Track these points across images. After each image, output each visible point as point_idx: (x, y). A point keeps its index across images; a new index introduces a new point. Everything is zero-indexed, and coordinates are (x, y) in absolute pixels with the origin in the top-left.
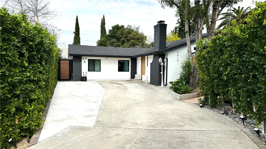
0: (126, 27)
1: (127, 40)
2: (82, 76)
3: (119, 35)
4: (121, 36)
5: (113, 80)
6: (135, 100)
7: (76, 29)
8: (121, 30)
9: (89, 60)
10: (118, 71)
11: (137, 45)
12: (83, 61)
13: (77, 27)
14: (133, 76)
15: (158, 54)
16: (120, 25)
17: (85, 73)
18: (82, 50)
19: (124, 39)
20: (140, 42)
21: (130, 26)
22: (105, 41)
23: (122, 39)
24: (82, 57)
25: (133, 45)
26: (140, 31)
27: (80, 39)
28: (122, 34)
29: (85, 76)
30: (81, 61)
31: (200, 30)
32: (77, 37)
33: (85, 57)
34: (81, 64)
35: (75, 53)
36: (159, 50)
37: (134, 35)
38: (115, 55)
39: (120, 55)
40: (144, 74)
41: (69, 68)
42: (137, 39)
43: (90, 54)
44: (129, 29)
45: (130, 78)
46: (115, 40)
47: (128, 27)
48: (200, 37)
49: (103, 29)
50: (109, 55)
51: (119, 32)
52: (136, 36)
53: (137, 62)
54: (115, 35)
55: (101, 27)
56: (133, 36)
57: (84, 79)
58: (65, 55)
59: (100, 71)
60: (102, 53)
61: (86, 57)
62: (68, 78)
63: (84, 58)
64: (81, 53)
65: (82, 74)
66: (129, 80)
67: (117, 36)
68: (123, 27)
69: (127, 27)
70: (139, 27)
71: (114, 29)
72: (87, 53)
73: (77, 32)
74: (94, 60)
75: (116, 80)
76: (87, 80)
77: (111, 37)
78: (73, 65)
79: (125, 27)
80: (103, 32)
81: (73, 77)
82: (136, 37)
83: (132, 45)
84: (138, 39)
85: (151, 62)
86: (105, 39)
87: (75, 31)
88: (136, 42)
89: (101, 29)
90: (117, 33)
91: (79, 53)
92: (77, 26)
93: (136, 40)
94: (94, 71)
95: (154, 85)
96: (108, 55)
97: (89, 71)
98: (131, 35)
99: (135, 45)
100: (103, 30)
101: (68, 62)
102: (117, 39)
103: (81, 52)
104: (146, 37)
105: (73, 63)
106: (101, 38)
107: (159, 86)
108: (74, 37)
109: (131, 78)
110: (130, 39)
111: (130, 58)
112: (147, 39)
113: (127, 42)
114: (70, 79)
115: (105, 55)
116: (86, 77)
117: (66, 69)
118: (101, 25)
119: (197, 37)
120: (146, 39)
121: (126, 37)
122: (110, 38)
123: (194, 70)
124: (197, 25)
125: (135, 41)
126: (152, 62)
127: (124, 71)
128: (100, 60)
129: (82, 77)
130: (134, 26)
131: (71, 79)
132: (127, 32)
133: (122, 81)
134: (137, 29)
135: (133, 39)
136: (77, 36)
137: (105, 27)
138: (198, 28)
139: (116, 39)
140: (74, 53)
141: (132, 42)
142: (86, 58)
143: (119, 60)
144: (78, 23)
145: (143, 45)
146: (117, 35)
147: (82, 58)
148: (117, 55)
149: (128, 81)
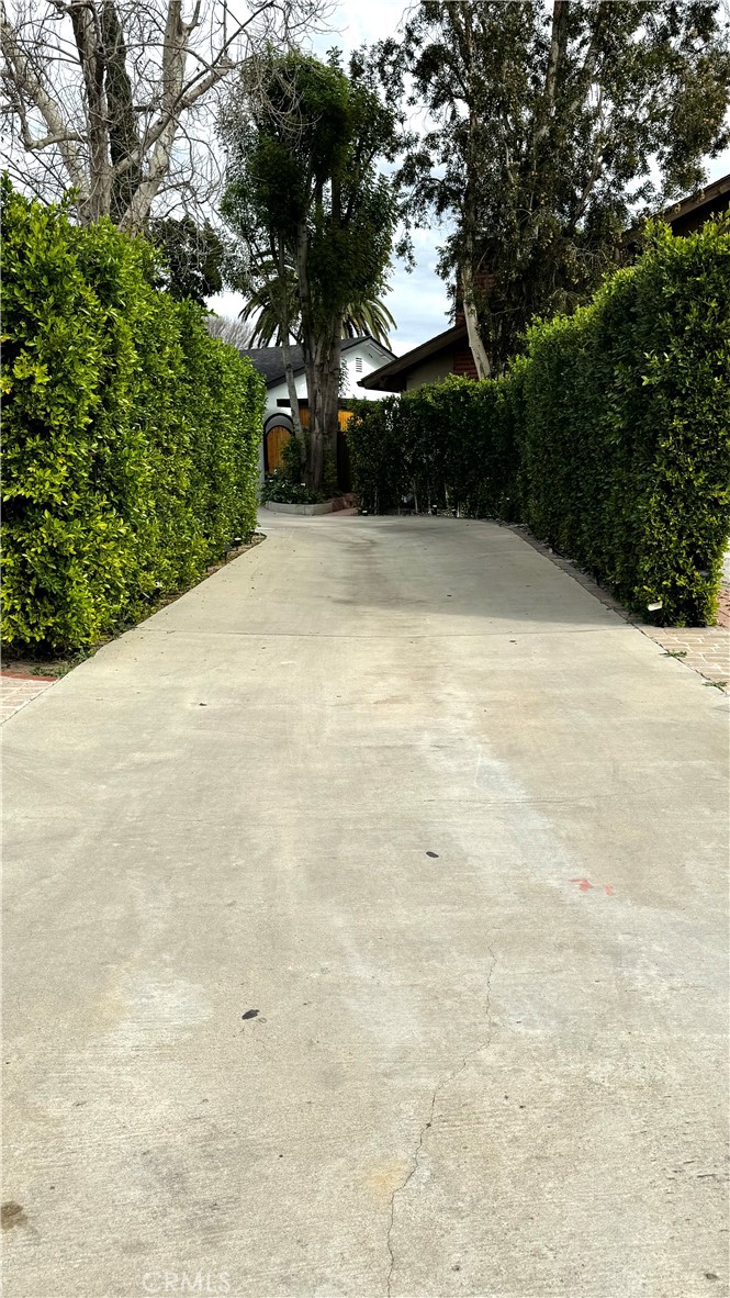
123: (308, 454)
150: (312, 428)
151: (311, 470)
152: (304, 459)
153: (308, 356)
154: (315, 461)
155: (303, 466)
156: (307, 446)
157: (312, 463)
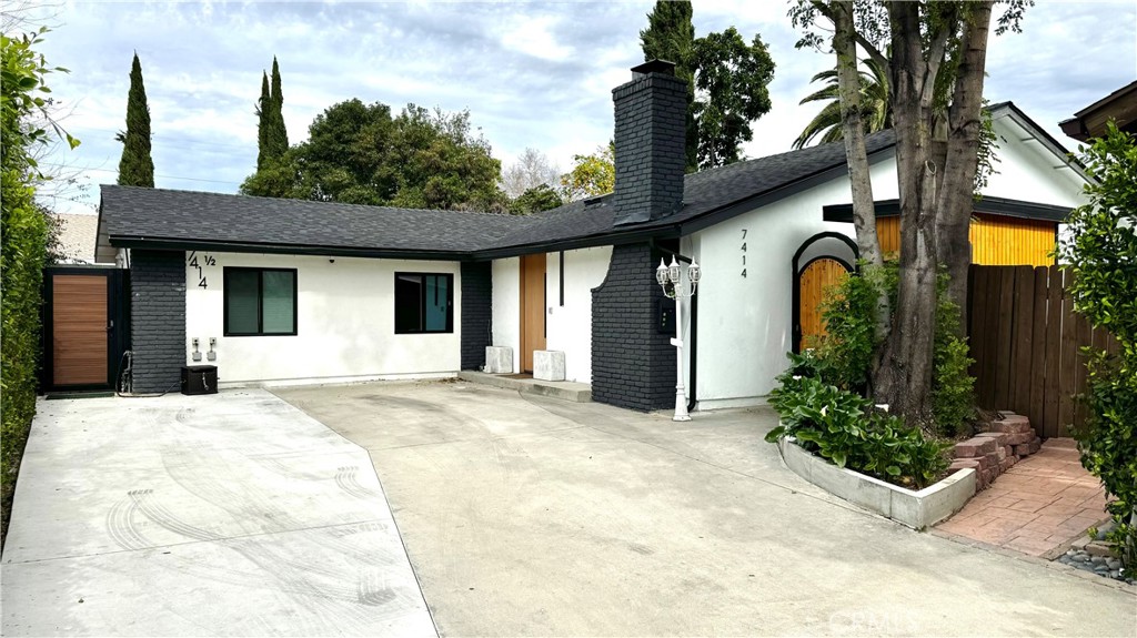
0: (400, 115)
1: (407, 174)
2: (190, 363)
3: (368, 149)
4: (375, 155)
5: (369, 378)
6: (642, 550)
7: (130, 122)
8: (373, 128)
9: (226, 270)
10: (396, 333)
11: (463, 199)
12: (192, 275)
13: (135, 112)
14: (473, 357)
15: (651, 240)
16: (367, 103)
17: (204, 349)
18: (185, 214)
19: (393, 170)
20: (473, 186)
21: (419, 109)
22: (282, 179)
23: (383, 171)
24: (189, 253)
25: (441, 200)
26: (472, 135)
27: (152, 168)
28: (380, 148)
29: (205, 362)
30: (182, 279)
31: (922, 103)
32: (135, 161)
33: (204, 253)
34: (183, 295)
35: (143, 233)
36: (653, 217)
37: (442, 154)
38: (379, 245)
39: (402, 242)
40: (543, 347)
41: (105, 317)
42: (459, 171)
43: (235, 238)
44: (415, 124)
45: (458, 366)
46: (345, 174)
47: (409, 115)
48: (922, 140)
49: (272, 123)
50: (347, 244)
51: (367, 137)
52: (451, 156)
53: (491, 283)
54: (342, 152)
55: (259, 114)
56: (437, 158)
57: (202, 381)
58: (78, 244)
59: (295, 333)
60: (304, 236)
61: (214, 254)
62: (103, 378)
63: (201, 262)
64: (183, 233)
65: (190, 350)
66: (455, 375)
67: (353, 153)
68: (382, 111)
69: (404, 116)
70: (467, 115)
71: (340, 121)
72: (220, 233)
73: (136, 137)
74: (260, 271)
75: (386, 378)
76: (219, 386)
77: (325, 159)
78: (131, 301)
79: (395, 113)
80: (270, 140)
81: (130, 372)
82: (455, 163)
83: (434, 201)
84: (463, 173)
85: (597, 284)
86: (282, 173)
87: (125, 129)
88: (454, 185)
89: (263, 126)
90: (355, 141)
91: (172, 232)
92: (138, 104)
93: (456, 176)
94: (260, 332)
95: (621, 406)
96: (339, 243)
97: (227, 333)
98: (428, 154)
99: (450, 203)
100: (270, 127)
101: (103, 281)
102: (354, 169)
103: (183, 224)
104: (498, 167)
105: (131, 292)
106: (259, 169)
107: (653, 414)
108: (123, 160)
109: (463, 369)
110: (427, 169)
111: (459, 263)
112: (502, 174)
113: (410, 186)
114: (114, 380)
115: (322, 241)
116: (213, 370)
117: (84, 327)
118: (259, 106)
119: (912, 141)
120: (498, 174)
121: (404, 160)
122: (317, 164)
123: (896, 326)
124: (905, 74)
125: (447, 180)
126: (606, 280)
127: (424, 331)
128: (294, 271)
129: (185, 371)
130: (439, 113)
131: (120, 381)
132: (408, 137)
133: (421, 383)
134: (459, 122)
135: (438, 170)
136: (139, 157)
137: (281, 117)
138: (915, 91)
139: (348, 171)
140: (139, 231)
141: (436, 186)
142: (212, 262)
143: (397, 275)
144: (141, 90)
145: (491, 200)
146: (354, 148)
147: (188, 263)
148: (393, 246)
149: (452, 380)
150: (908, 257)
151: (902, 360)
152: (883, 331)
153: (904, 87)
154: (914, 336)
155: (879, 348)
156: (892, 299)
157: (906, 342)
